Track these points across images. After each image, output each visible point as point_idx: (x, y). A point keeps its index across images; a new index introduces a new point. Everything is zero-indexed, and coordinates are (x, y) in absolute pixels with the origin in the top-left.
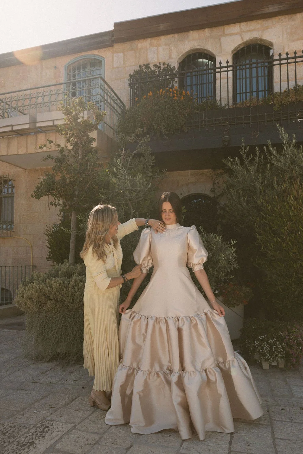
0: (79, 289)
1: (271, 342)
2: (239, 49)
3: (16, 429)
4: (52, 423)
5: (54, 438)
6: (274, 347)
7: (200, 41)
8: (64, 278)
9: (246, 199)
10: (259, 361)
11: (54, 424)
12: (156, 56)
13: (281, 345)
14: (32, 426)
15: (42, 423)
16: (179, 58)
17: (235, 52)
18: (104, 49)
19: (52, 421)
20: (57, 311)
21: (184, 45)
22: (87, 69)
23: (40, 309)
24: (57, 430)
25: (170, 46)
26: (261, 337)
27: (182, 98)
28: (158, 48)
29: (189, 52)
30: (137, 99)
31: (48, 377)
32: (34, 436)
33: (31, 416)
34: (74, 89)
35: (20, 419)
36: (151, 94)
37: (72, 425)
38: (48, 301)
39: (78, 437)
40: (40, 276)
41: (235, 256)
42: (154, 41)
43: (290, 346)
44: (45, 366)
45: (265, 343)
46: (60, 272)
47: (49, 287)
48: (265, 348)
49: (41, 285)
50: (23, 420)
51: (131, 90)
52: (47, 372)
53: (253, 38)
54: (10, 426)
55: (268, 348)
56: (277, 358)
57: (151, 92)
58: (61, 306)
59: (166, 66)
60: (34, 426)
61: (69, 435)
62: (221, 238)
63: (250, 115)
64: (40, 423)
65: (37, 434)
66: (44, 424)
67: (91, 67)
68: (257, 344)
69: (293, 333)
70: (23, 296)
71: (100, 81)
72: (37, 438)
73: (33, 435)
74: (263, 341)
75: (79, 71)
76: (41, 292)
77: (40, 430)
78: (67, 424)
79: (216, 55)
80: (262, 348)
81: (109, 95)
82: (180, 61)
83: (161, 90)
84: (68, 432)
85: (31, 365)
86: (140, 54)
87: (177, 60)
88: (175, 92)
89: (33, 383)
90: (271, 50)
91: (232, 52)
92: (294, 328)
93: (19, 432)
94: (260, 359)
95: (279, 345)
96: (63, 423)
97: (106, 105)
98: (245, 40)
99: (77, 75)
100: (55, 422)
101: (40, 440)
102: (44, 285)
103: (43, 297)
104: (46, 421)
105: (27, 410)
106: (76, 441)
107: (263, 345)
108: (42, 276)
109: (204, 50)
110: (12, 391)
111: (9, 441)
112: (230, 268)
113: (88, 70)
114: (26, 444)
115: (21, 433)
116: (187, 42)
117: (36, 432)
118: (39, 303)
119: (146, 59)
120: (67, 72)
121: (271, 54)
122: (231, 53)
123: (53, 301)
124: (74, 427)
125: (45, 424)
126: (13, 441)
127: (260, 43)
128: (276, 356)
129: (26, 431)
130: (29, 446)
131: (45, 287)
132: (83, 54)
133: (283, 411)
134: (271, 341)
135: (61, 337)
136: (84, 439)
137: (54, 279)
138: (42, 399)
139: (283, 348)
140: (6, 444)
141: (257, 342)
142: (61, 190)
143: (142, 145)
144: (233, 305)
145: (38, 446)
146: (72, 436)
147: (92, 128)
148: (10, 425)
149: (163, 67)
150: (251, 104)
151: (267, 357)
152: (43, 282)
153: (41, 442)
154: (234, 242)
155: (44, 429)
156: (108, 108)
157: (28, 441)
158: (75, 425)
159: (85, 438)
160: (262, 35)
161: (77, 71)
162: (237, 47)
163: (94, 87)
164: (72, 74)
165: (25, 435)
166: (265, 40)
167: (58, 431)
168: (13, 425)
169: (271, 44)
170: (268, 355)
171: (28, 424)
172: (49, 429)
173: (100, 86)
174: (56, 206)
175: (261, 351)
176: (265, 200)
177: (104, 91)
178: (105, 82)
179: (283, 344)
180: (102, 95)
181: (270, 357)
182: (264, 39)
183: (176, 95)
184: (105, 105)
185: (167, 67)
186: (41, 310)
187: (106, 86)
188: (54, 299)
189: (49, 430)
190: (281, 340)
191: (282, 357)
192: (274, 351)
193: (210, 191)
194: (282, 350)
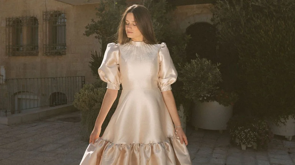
1: (246, 131)
6: (249, 134)
10: (239, 144)
13: (253, 133)
26: (240, 128)
40: (90, 87)
41: (220, 73)
43: (260, 134)
45: (243, 132)
47: (96, 94)
48: (242, 135)
49: (91, 93)
55: (245, 135)
56: (251, 142)
62: (210, 62)
68: (237, 132)
69: (262, 125)
70: (79, 100)
74: (241, 130)
76: (91, 97)
80: (241, 135)
92: (263, 122)
94: (240, 143)
102: (93, 92)
103: (93, 101)
107: (241, 133)
112: (217, 81)
118: (90, 105)
128: (250, 141)
131: (93, 94)
137: (99, 88)
139: (255, 135)
151: (244, 141)
152: (92, 90)
154: (219, 64)
170: (244, 140)
175: (240, 137)
179: (255, 133)
181: (246, 141)
186: (91, 109)
188: (100, 102)
190: (253, 130)
191: (254, 142)
192: (248, 137)
193: (211, 20)
194: (254, 137)
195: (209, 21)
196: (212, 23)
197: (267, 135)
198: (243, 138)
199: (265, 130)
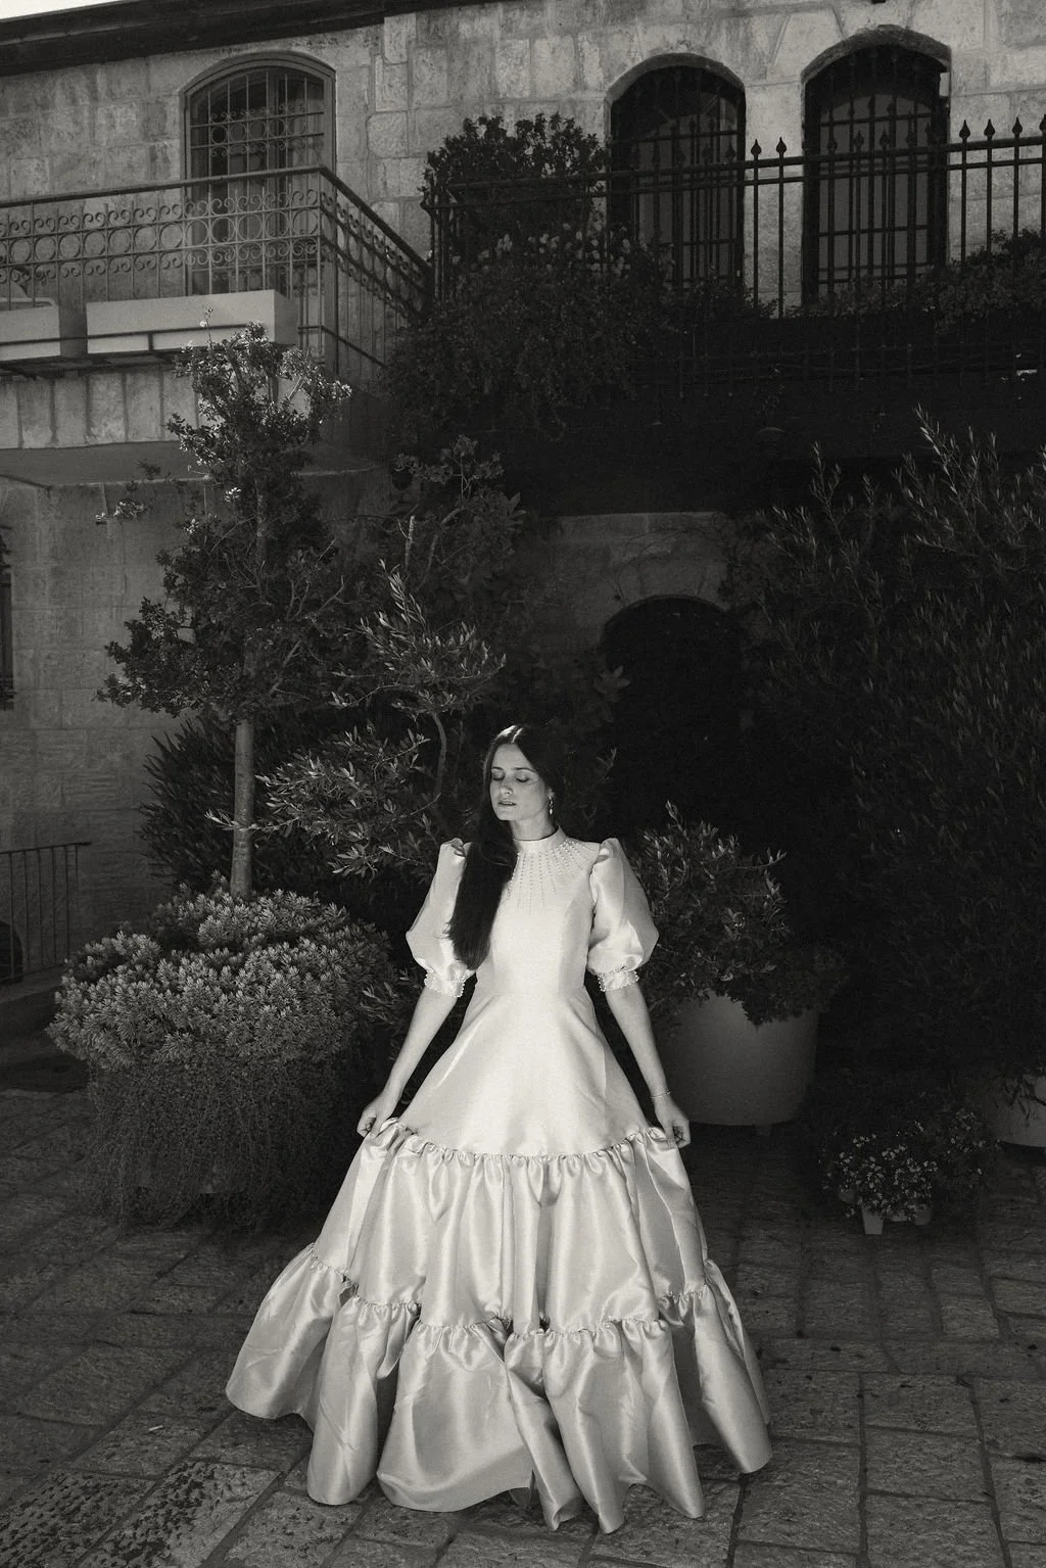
0: (269, 994)
2: (828, 62)
3: (102, 1499)
4: (211, 1467)
5: (221, 1523)
6: (899, 1171)
7: (689, 27)
8: (218, 951)
9: (831, 655)
10: (852, 1211)
11: (216, 1475)
12: (524, 74)
13: (921, 1165)
14: (150, 1484)
15: (180, 1470)
16: (612, 90)
17: (813, 75)
18: (329, 36)
19: (209, 1461)
20: (200, 1065)
21: (631, 40)
22: (267, 111)
23: (142, 1057)
24: (228, 1495)
25: (580, 39)
26: (860, 1142)
27: (621, 266)
28: (532, 43)
29: (647, 63)
30: (456, 259)
31: (182, 1290)
32: (160, 1521)
33: (144, 1448)
34: (224, 210)
35: (108, 1457)
36: (506, 243)
37: (272, 1473)
38: (169, 1036)
39: (294, 1517)
42: (518, 12)
43: (948, 1168)
44: (168, 1244)
45: (872, 1159)
46: (202, 929)
47: (168, 991)
48: (870, 1174)
50: (118, 1464)
51: (436, 226)
52: (176, 1270)
53: (881, 26)
54: (84, 1488)
55: (881, 1176)
56: (906, 1204)
57: (507, 237)
58: (213, 1050)
59: (562, 127)
60: (158, 1480)
61: (267, 1511)
62: (736, 845)
63: (854, 350)
64: (174, 1471)
65: (169, 1512)
66: (185, 1474)
67: (282, 100)
68: (847, 1161)
69: (959, 1124)
71: (318, 184)
72: (169, 1524)
73: (156, 1515)
74: (865, 1152)
75: (238, 117)
76: (142, 1007)
77: (177, 1496)
78: (256, 1472)
79: (746, 85)
80: (863, 1175)
81: (355, 230)
82: (615, 99)
83: (543, 239)
84: (262, 1503)
85: (118, 1244)
86: (467, 63)
87: (604, 95)
88: (595, 243)
89: (134, 1316)
90: (942, 75)
91: (805, 73)
92: (963, 1110)
93: (113, 1506)
94: (857, 1207)
95: (915, 1167)
96: (245, 1469)
97: (343, 271)
98: (852, 33)
99: (228, 133)
100: (218, 1466)
101: (180, 1534)
102: (151, 982)
103: (151, 1023)
104: (190, 1464)
105: (126, 1423)
106: (289, 1531)
107: (863, 1166)
109: (702, 60)
110: (67, 1350)
111: (88, 1540)
113: (272, 116)
114: (139, 1548)
115: (119, 1512)
116: (639, 27)
117: (163, 1505)
118: (135, 1041)
119: (490, 82)
120: (192, 118)
121: (943, 92)
122: (798, 78)
123: (185, 1035)
124: (280, 1480)
125: (190, 1475)
126: (100, 1541)
127: (903, 43)
128: (904, 1198)
129: (134, 1502)
130: (149, 1555)
131: (155, 991)
132: (253, 49)
134: (889, 1154)
135: (213, 1150)
136: (311, 1523)
138: (167, 1379)
139: (924, 1174)
140: (81, 1550)
141: (846, 1157)
145: (177, 1553)
146: (274, 1513)
147: (301, 438)
148: (83, 1483)
149: (553, 133)
150: (858, 308)
151: (875, 1202)
152: (146, 970)
153: (185, 1541)
154: (775, 858)
155: (188, 1492)
157: (142, 1539)
158: (282, 1473)
159: (312, 1517)
160: (911, 19)
161: (229, 117)
162: (820, 60)
163: (297, 205)
164: (212, 127)
165: (133, 1519)
166: (921, 36)
167: (231, 1501)
168: (91, 1483)
169: (945, 52)
170: (880, 1195)
171: (135, 1475)
172: (205, 1492)
173: (318, 204)
175: (858, 1182)
177: (338, 222)
178: (338, 184)
179: (925, 1164)
180: (329, 237)
181: (885, 1202)
182: (921, 31)
183: (597, 256)
184: (340, 272)
185: (566, 133)
186: (145, 1061)
187: (342, 199)
188: (189, 1029)
189: (203, 1496)
190: (920, 1149)
191: (920, 1201)
192: (896, 1183)
194: (923, 1179)
197: (979, 1170)
198: (872, 1186)
199: (970, 1146)
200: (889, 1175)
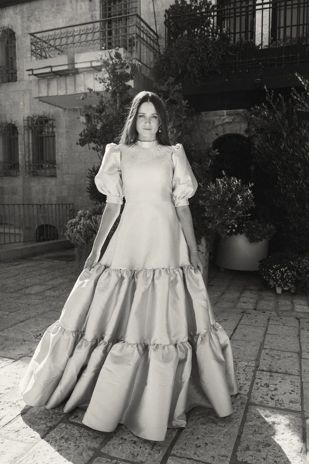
1: (283, 270)
6: (286, 274)
13: (292, 272)
26: (275, 267)
27: (217, 37)
30: (172, 38)
34: (110, 28)
40: (86, 214)
43: (299, 274)
45: (278, 271)
48: (277, 275)
49: (88, 221)
51: (167, 28)
55: (280, 275)
56: (287, 284)
57: (186, 31)
62: (241, 181)
63: (282, 56)
69: (303, 263)
71: (136, 19)
74: (277, 269)
75: (115, 4)
76: (88, 227)
80: (275, 275)
81: (146, 32)
83: (196, 30)
88: (210, 31)
94: (274, 285)
97: (142, 44)
99: (112, 8)
102: (90, 221)
107: (276, 273)
108: (88, 213)
112: (248, 207)
120: (102, 5)
128: (287, 282)
131: (91, 223)
133: (280, 320)
139: (293, 275)
141: (271, 271)
142: (102, 139)
143: (174, 93)
144: (258, 240)
150: (284, 45)
151: (279, 283)
152: (89, 218)
154: (251, 185)
156: (144, 46)
161: (112, 4)
163: (130, 25)
164: (108, 7)
170: (280, 281)
173: (136, 24)
174: (98, 151)
175: (274, 277)
176: (287, 145)
177: (141, 29)
178: (141, 19)
180: (138, 33)
181: (281, 283)
183: (211, 34)
187: (142, 23)
190: (291, 268)
191: (291, 283)
192: (285, 277)
193: (245, 131)
194: (292, 277)
195: (242, 133)
196: (247, 136)
198: (278, 278)
199: (306, 269)
200: (283, 276)
